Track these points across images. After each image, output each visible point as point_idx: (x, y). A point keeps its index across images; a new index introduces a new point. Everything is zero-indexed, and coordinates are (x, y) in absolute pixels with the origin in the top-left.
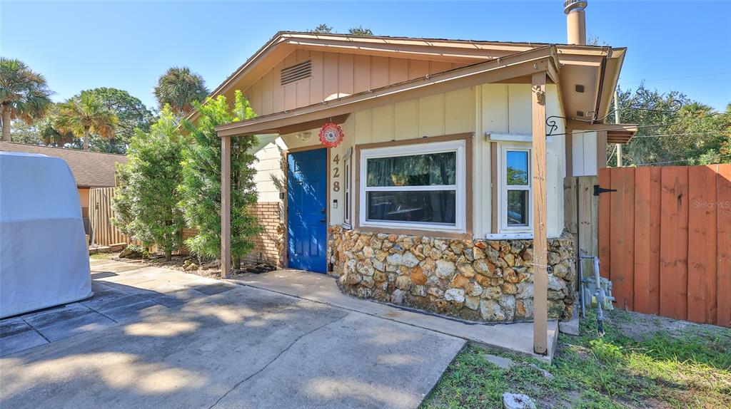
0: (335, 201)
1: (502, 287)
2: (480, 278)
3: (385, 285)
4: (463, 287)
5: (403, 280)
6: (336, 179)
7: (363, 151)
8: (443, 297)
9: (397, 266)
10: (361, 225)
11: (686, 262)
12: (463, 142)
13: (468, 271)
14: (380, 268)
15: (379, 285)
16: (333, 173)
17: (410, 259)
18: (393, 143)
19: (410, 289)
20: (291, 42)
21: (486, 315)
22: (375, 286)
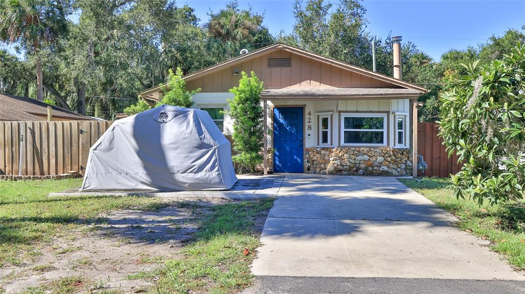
0: (309, 135)
1: (397, 165)
2: (392, 161)
3: (355, 169)
4: (387, 165)
5: (362, 166)
6: (309, 124)
7: (342, 114)
8: (379, 170)
9: (360, 161)
10: (341, 145)
11: (440, 158)
12: (386, 114)
13: (389, 159)
14: (353, 162)
15: (352, 169)
16: (307, 120)
17: (366, 157)
18: (357, 112)
19: (366, 169)
20: (286, 50)
21: (394, 174)
22: (350, 170)
